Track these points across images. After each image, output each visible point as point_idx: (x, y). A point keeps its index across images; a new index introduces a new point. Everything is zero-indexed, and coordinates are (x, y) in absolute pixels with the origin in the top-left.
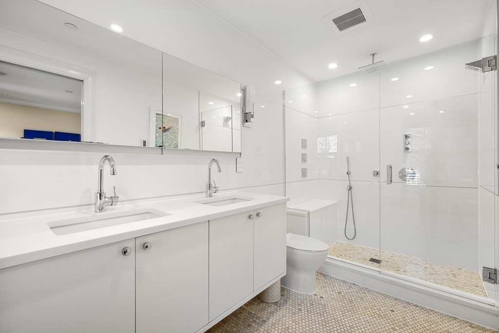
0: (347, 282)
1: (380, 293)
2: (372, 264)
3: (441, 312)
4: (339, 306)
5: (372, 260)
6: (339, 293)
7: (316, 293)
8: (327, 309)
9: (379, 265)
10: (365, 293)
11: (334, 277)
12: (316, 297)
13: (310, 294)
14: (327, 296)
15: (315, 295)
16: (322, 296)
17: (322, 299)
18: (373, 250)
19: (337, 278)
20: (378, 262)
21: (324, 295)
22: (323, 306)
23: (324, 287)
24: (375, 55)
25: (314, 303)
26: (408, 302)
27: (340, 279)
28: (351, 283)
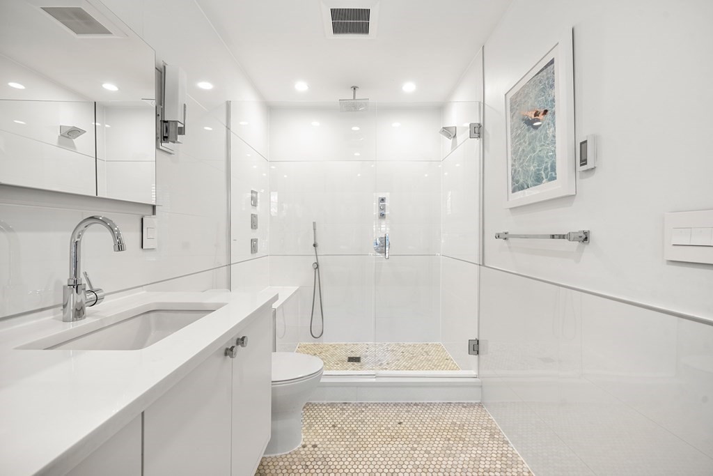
0: (337, 404)
1: (378, 404)
2: (353, 364)
3: (438, 402)
4: (342, 449)
5: (351, 359)
6: (334, 426)
7: (304, 443)
8: (330, 463)
9: (360, 364)
10: (363, 411)
11: (316, 402)
12: (306, 449)
13: (296, 449)
14: (321, 440)
15: (304, 446)
16: (313, 443)
17: (316, 449)
18: (346, 345)
19: (321, 402)
20: (357, 360)
21: (316, 440)
22: (323, 460)
23: (311, 425)
24: (356, 89)
25: (308, 463)
26: (408, 403)
27: (325, 402)
28: (341, 404)
